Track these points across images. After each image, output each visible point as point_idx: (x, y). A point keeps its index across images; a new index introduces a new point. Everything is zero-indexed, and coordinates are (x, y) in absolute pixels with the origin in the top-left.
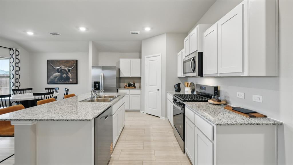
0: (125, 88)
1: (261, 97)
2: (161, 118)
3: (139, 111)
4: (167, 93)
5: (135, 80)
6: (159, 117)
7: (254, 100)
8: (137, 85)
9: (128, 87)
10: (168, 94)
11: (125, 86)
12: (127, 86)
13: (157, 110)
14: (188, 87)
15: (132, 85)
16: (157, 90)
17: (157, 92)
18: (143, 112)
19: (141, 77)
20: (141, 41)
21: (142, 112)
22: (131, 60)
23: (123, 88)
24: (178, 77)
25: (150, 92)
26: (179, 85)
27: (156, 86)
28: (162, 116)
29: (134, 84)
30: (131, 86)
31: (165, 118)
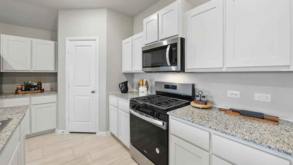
0: (16, 93)
1: (269, 96)
2: (99, 133)
3: (53, 131)
4: (108, 95)
5: (41, 77)
6: (95, 133)
7: (256, 99)
8: (46, 86)
9: (25, 90)
10: (110, 97)
11: (18, 89)
12: (23, 89)
13: (90, 123)
14: (143, 86)
15: (35, 86)
16: (92, 92)
17: (90, 96)
18: (63, 131)
19: (56, 73)
20: (58, 11)
21: (59, 132)
22: (32, 41)
23: (12, 94)
24: (123, 72)
25: (76, 97)
26: (126, 83)
27: (89, 86)
28: (99, 130)
29: (40, 84)
30: (33, 89)
31: (105, 133)
